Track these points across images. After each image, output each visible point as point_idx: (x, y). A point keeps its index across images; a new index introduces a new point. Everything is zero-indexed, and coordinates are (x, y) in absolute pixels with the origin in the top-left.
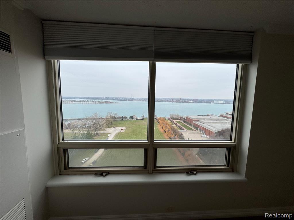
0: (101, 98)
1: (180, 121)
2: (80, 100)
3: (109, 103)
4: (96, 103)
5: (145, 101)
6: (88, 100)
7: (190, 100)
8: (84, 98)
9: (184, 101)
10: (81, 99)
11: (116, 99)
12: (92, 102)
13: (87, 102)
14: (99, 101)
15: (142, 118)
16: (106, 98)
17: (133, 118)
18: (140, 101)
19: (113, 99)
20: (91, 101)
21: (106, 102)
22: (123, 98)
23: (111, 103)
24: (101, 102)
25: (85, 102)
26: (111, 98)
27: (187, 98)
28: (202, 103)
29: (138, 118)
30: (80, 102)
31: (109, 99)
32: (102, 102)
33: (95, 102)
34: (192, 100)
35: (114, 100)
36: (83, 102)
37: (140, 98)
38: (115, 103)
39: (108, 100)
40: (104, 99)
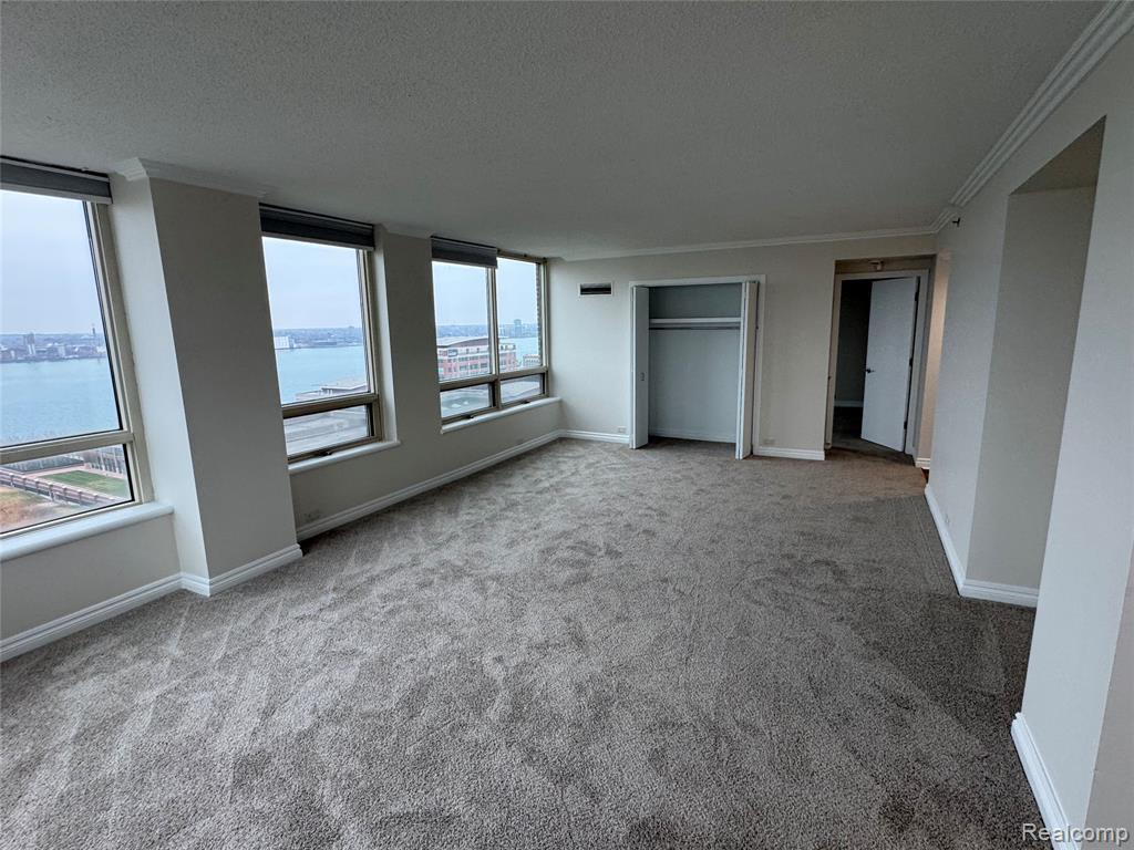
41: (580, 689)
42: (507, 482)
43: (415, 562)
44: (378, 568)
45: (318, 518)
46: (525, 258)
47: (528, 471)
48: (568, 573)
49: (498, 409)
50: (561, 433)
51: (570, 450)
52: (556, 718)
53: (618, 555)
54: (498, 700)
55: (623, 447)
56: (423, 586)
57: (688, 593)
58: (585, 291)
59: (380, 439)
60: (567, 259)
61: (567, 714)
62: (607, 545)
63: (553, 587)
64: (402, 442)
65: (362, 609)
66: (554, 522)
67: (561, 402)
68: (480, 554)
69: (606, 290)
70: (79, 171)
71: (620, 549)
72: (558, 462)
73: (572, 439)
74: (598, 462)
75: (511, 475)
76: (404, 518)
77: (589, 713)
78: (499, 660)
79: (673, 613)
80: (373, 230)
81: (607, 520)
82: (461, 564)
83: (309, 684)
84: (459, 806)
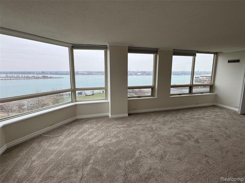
0: (35, 73)
1: (132, 94)
2: (6, 76)
3: (47, 77)
4: (30, 79)
5: (92, 75)
6: (18, 75)
7: (139, 73)
8: (11, 73)
9: (133, 74)
10: (7, 74)
11: (57, 73)
12: (24, 77)
13: (17, 77)
14: (34, 76)
15: (92, 93)
16: (43, 72)
17: (82, 94)
18: (86, 75)
19: (51, 73)
20: (22, 76)
21: (44, 77)
22: (64, 72)
23: (50, 78)
24: (36, 77)
25: (14, 78)
26: (49, 72)
27: (136, 71)
28: (150, 75)
29: (87, 94)
30: (7, 78)
31: (47, 74)
32: (38, 77)
33: (28, 78)
34: (140, 72)
35: (53, 74)
36: (11, 78)
37: (85, 71)
38: (56, 78)
39: (45, 74)
40: (40, 74)
41: (150, 169)
42: (185, 113)
43: (146, 124)
44: (139, 123)
45: (135, 110)
46: (208, 53)
47: (194, 112)
48: (178, 141)
49: (191, 94)
50: (215, 104)
51: (213, 109)
52: (138, 172)
53: (198, 142)
54: (131, 160)
55: (235, 112)
56: (143, 130)
57: (210, 163)
58: (229, 62)
59: (153, 96)
60: (224, 52)
61: (141, 172)
62: (197, 139)
63: (169, 143)
64: (158, 98)
65: (128, 130)
66: (187, 127)
67: (216, 95)
68: (160, 128)
69: (238, 61)
70: (103, 46)
71: (200, 141)
72: (206, 112)
73: (218, 106)
74: (220, 115)
75: (188, 112)
76: (153, 115)
77: (146, 176)
78: (140, 152)
79: (198, 166)
80: (157, 50)
81: (205, 132)
82: (154, 128)
83: (108, 139)
84: (105, 175)
